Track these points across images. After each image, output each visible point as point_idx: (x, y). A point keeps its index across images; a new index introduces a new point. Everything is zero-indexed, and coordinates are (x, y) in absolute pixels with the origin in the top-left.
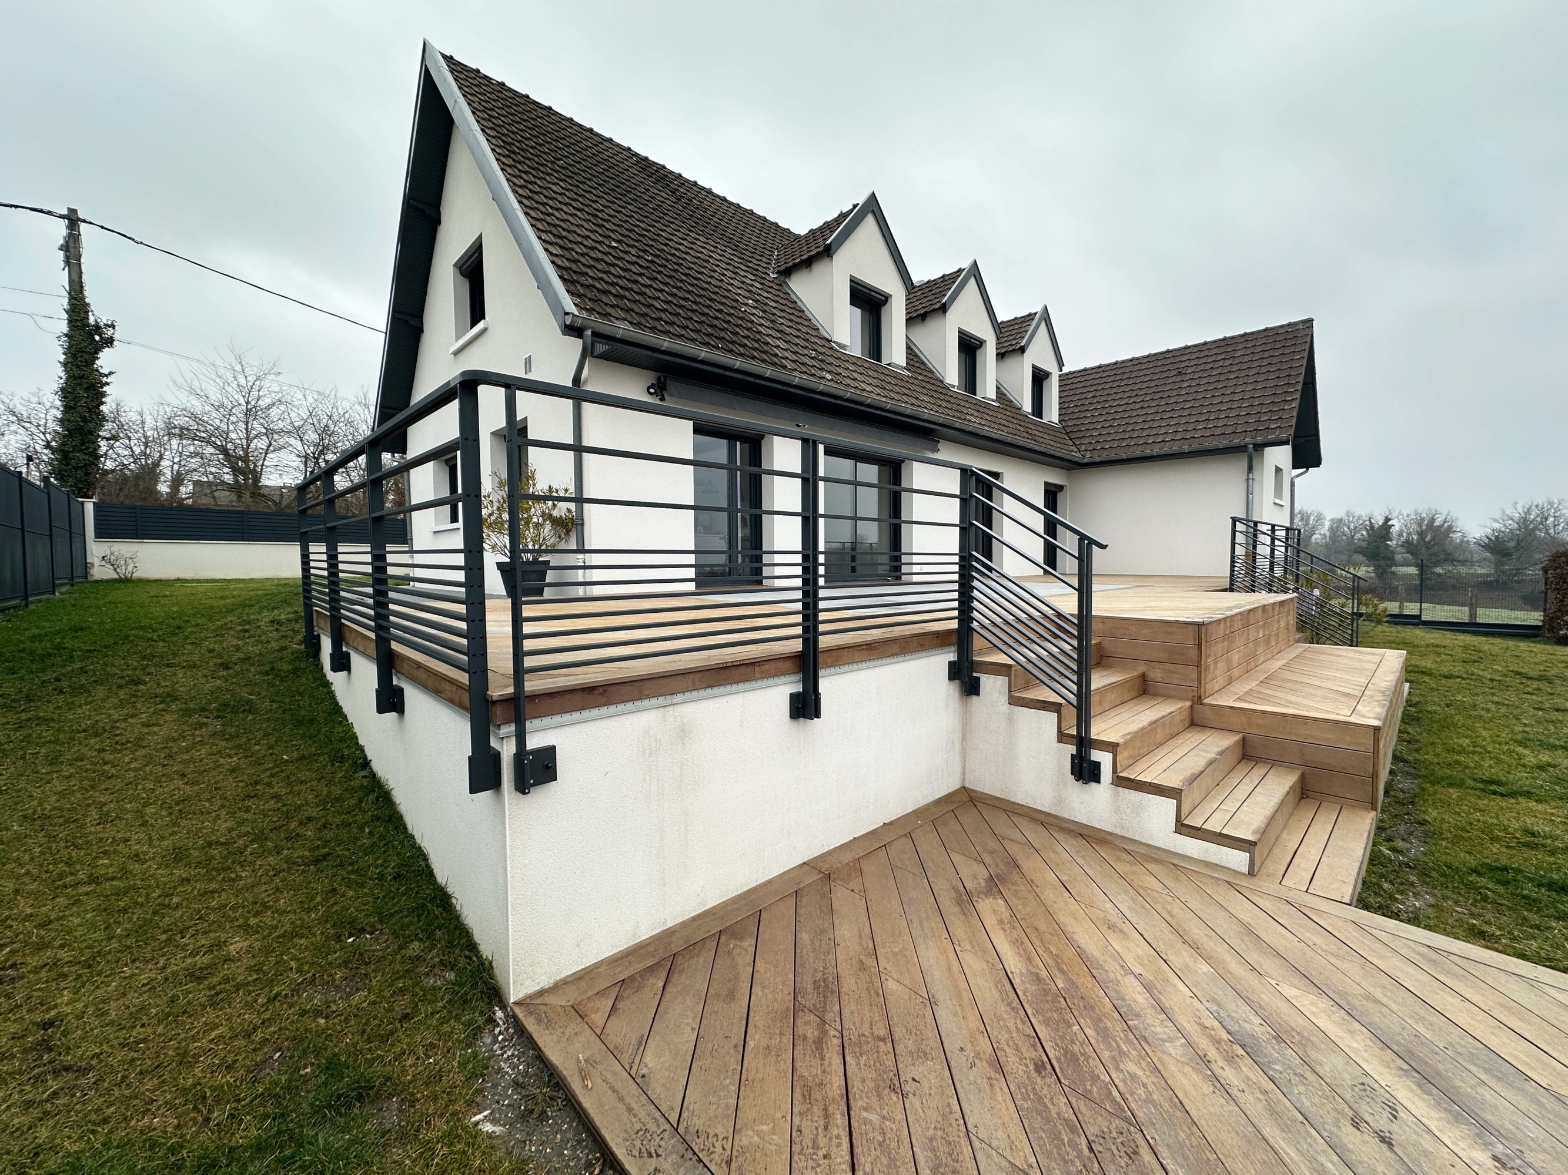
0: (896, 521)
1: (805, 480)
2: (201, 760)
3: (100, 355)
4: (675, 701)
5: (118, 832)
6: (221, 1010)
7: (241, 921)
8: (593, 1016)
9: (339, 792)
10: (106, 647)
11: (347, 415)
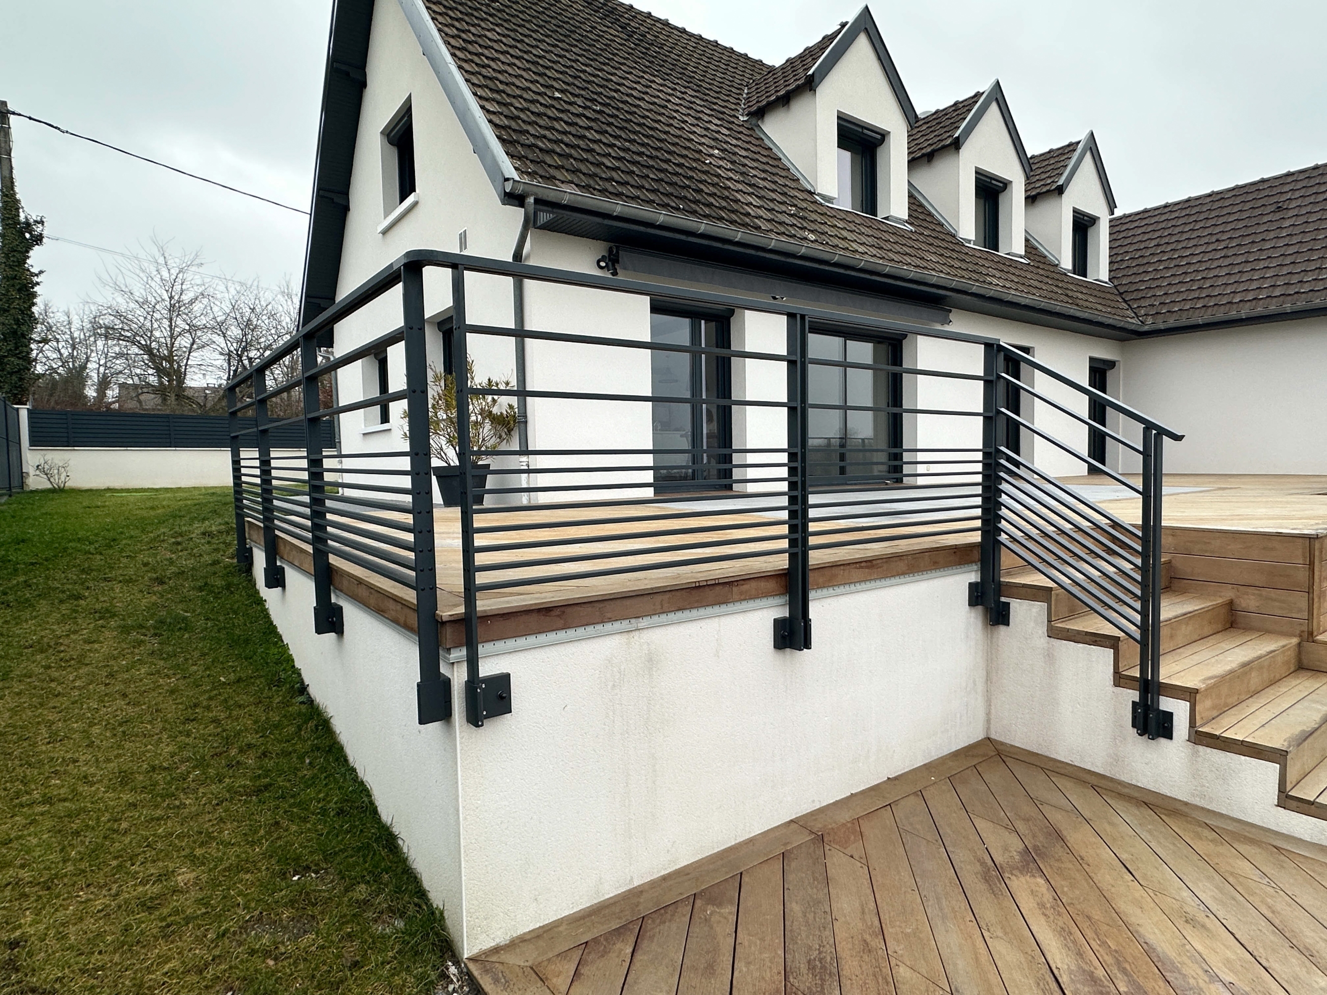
0: (896, 410)
1: (791, 364)
2: (141, 680)
3: (31, 253)
4: (641, 625)
5: (67, 752)
6: (172, 942)
7: (187, 851)
8: (554, 980)
9: (277, 718)
10: (46, 560)
11: (270, 307)
